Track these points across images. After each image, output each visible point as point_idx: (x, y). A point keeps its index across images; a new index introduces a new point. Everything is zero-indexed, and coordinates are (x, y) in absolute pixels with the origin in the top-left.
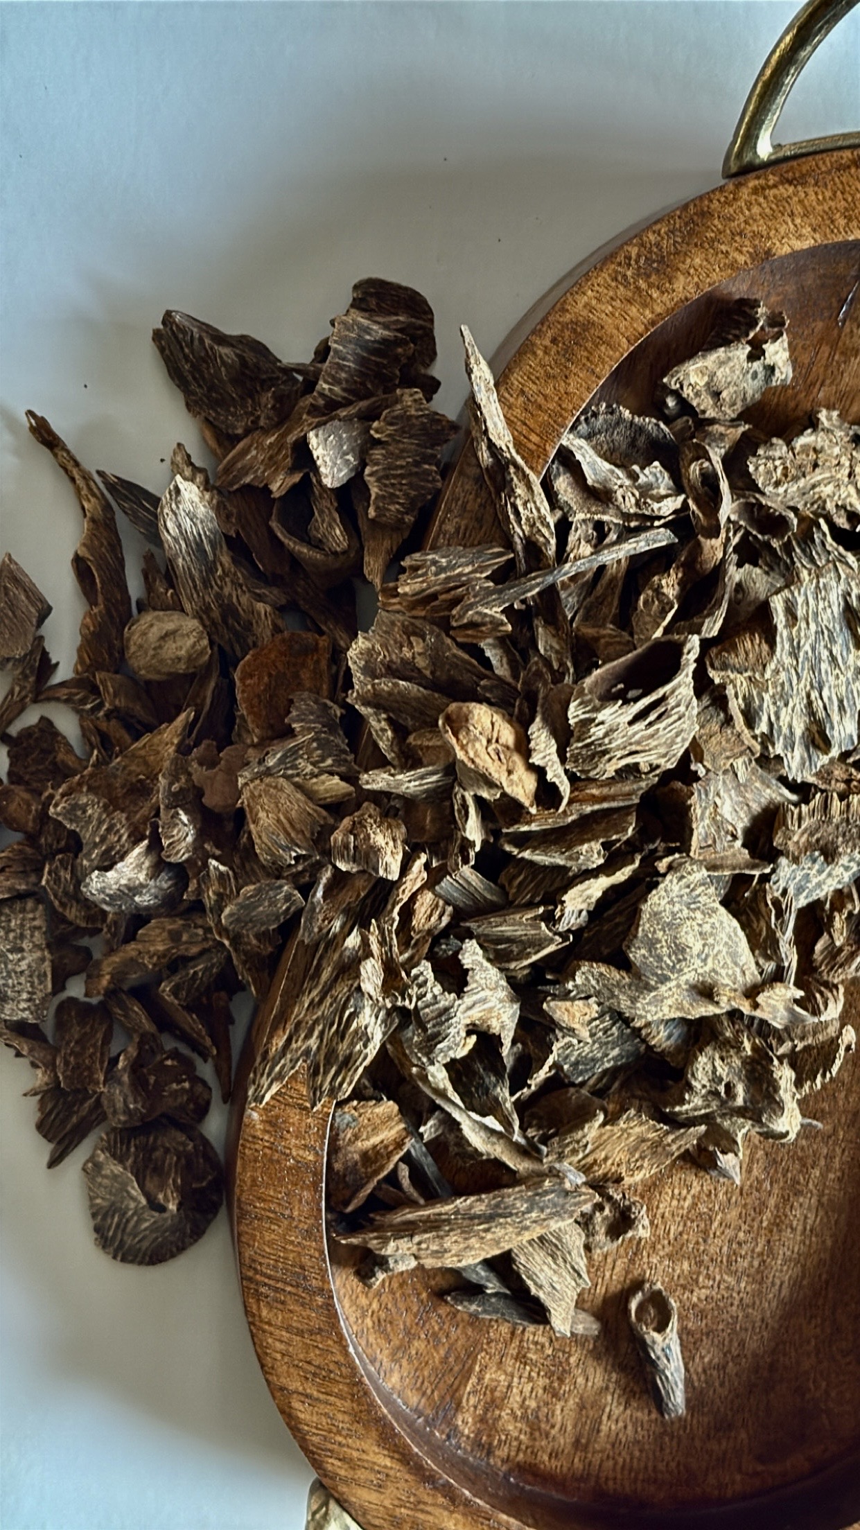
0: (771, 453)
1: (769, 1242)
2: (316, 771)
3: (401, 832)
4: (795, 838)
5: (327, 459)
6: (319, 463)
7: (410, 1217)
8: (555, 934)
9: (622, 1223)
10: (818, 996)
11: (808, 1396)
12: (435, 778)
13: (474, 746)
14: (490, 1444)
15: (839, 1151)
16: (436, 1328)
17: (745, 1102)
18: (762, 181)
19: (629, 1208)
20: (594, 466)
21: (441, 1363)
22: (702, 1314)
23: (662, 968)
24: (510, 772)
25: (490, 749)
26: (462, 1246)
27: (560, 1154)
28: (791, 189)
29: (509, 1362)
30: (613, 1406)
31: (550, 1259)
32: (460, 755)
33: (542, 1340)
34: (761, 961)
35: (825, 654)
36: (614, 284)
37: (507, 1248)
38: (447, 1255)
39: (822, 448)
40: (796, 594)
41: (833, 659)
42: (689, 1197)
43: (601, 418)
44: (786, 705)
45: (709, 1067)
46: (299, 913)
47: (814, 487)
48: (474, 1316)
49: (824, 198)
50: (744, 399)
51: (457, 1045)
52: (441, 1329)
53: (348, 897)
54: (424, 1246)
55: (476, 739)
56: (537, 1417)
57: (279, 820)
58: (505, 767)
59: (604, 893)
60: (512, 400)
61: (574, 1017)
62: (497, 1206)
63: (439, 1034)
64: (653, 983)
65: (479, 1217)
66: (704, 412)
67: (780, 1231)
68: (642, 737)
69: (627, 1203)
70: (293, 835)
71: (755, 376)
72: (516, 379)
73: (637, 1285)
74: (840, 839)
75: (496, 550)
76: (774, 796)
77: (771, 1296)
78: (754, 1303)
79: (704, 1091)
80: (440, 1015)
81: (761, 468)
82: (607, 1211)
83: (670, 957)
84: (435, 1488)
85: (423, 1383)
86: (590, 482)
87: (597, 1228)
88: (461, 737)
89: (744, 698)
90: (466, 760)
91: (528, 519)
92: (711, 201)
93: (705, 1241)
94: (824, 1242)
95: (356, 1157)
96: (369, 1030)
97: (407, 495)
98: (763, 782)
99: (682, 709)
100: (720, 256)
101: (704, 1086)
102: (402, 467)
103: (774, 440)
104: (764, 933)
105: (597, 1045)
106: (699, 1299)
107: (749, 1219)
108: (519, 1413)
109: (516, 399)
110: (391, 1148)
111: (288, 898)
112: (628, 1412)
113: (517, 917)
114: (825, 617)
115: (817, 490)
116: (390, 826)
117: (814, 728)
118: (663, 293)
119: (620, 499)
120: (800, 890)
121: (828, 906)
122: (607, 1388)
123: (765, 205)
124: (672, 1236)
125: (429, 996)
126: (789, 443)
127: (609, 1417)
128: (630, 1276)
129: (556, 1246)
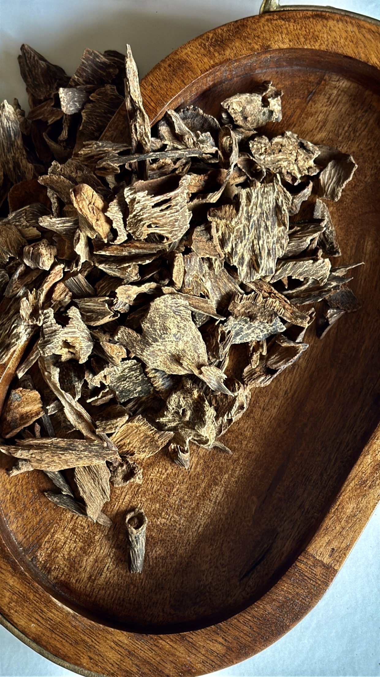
0: (261, 141)
1: (198, 503)
2: (28, 224)
3: (54, 251)
4: (238, 308)
5: (65, 100)
6: (61, 100)
7: (31, 442)
8: (111, 311)
9: (130, 474)
10: (237, 384)
11: (202, 583)
12: (69, 224)
13: (82, 203)
14: (50, 568)
15: (238, 469)
16: (38, 507)
17: (190, 419)
18: (271, 17)
19: (134, 468)
20: (180, 125)
21: (36, 524)
22: (160, 531)
23: (155, 335)
24: (97, 220)
25: (90, 206)
26: (51, 460)
27: (104, 428)
28: (283, 22)
29: (67, 531)
30: (109, 563)
31: (92, 481)
32: (75, 205)
33: (84, 525)
34: (211, 358)
35: (263, 224)
36: (199, 47)
37: (72, 466)
38: (43, 463)
39: (285, 145)
40: (253, 191)
41: (266, 228)
42: (166, 474)
43: (190, 111)
44: (241, 242)
45: (177, 400)
46: (7, 283)
47: (278, 161)
48: (56, 504)
49: (297, 29)
50: (258, 123)
51: (57, 348)
52: (40, 508)
53: (28, 279)
54: (33, 456)
55: (84, 200)
56: (74, 561)
57: (6, 241)
58: (95, 217)
59: (137, 296)
60: (146, 87)
61: (113, 351)
62: (70, 445)
63: (49, 341)
64: (150, 341)
65: (61, 448)
66: (237, 121)
67: (204, 500)
68: (158, 216)
69: (134, 466)
70: (10, 247)
71: (264, 114)
72: (150, 78)
73: (133, 509)
74: (259, 314)
75: (125, 145)
76: (232, 288)
77: (194, 530)
78: (185, 532)
79: (173, 411)
80: (52, 333)
81: (255, 146)
82: (124, 467)
83: (160, 331)
84: (8, 563)
85: (26, 532)
86: (177, 132)
87: (118, 474)
88: (77, 197)
89: (222, 234)
90: (78, 209)
91: (140, 133)
92: (248, 21)
93: (169, 496)
94: (223, 510)
95: (18, 416)
96: (20, 335)
97: (97, 124)
98: (228, 280)
99: (178, 207)
100: (247, 44)
101: (173, 409)
102: (98, 112)
103: (264, 136)
104: (214, 345)
105: (131, 384)
106: (161, 523)
107: (191, 491)
108: (66, 557)
109: (148, 86)
110: (33, 415)
111: (3, 276)
112: (117, 569)
113: (97, 299)
114: (265, 207)
115: (279, 163)
116: (50, 248)
117: (254, 258)
118: (220, 54)
119: (187, 139)
120: (237, 334)
121: (251, 348)
122: (110, 555)
123: (270, 27)
124: (154, 490)
125: (49, 323)
126: (270, 139)
127: (108, 569)
128: (131, 504)
129: (95, 474)
